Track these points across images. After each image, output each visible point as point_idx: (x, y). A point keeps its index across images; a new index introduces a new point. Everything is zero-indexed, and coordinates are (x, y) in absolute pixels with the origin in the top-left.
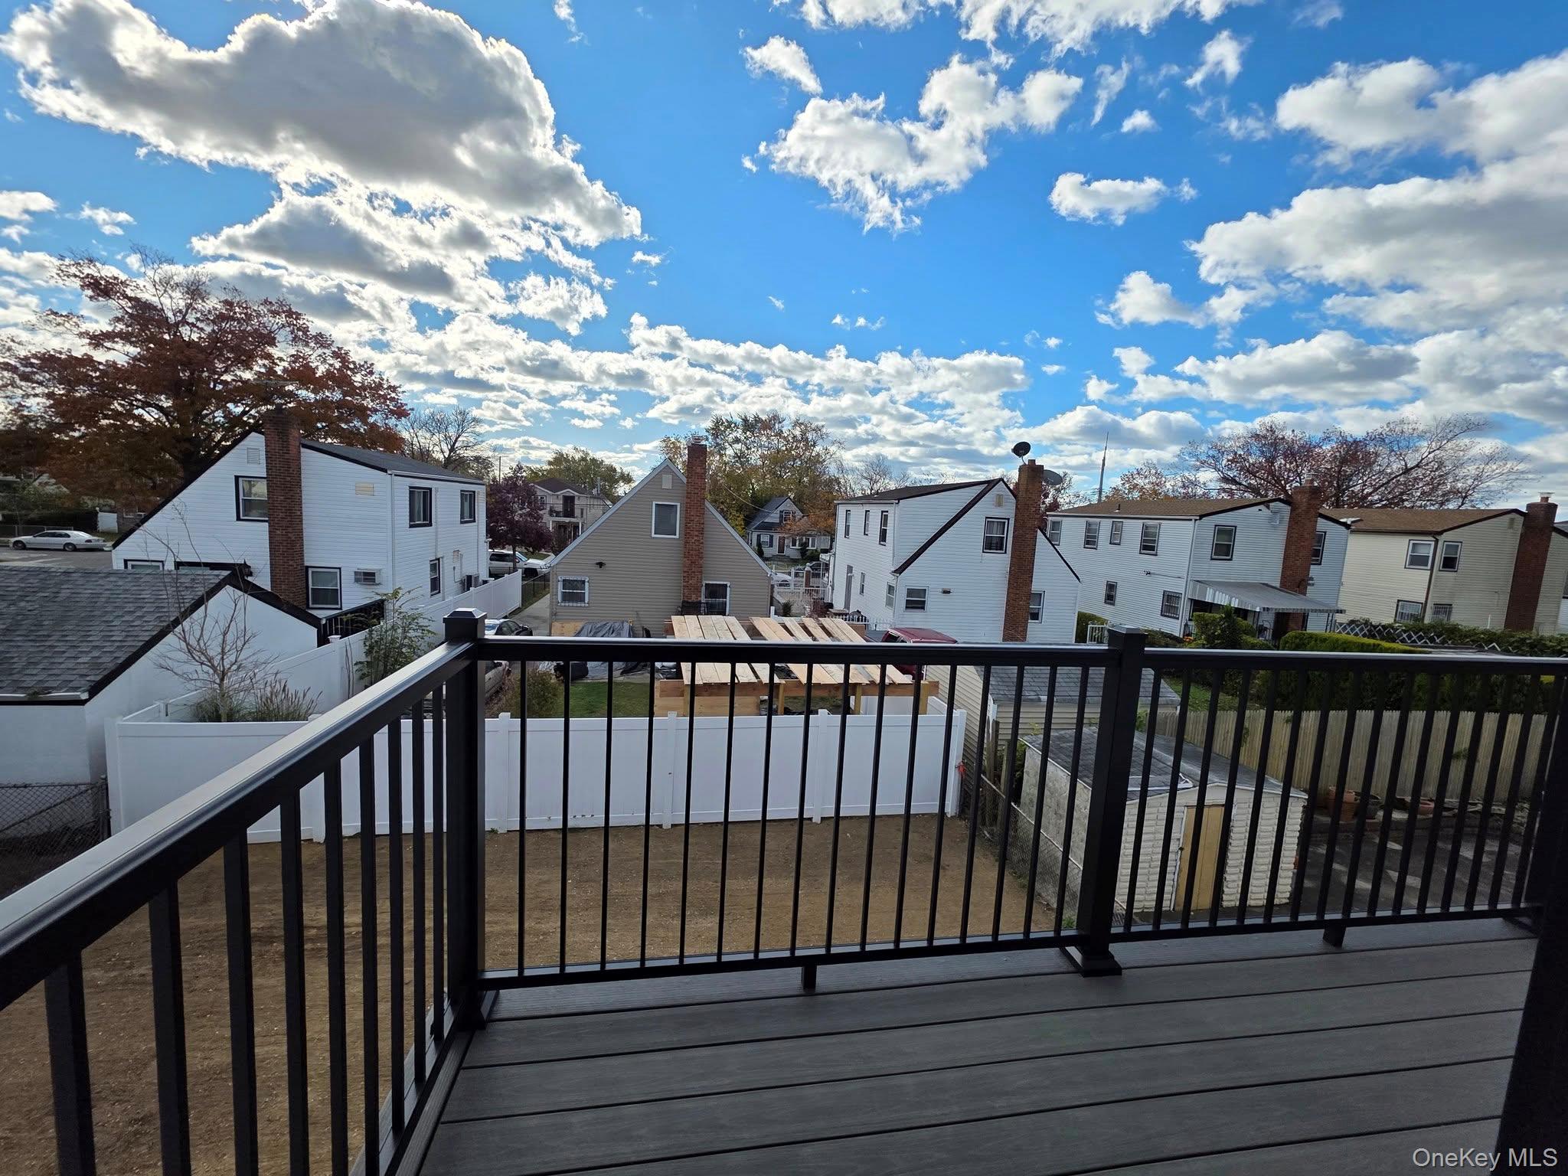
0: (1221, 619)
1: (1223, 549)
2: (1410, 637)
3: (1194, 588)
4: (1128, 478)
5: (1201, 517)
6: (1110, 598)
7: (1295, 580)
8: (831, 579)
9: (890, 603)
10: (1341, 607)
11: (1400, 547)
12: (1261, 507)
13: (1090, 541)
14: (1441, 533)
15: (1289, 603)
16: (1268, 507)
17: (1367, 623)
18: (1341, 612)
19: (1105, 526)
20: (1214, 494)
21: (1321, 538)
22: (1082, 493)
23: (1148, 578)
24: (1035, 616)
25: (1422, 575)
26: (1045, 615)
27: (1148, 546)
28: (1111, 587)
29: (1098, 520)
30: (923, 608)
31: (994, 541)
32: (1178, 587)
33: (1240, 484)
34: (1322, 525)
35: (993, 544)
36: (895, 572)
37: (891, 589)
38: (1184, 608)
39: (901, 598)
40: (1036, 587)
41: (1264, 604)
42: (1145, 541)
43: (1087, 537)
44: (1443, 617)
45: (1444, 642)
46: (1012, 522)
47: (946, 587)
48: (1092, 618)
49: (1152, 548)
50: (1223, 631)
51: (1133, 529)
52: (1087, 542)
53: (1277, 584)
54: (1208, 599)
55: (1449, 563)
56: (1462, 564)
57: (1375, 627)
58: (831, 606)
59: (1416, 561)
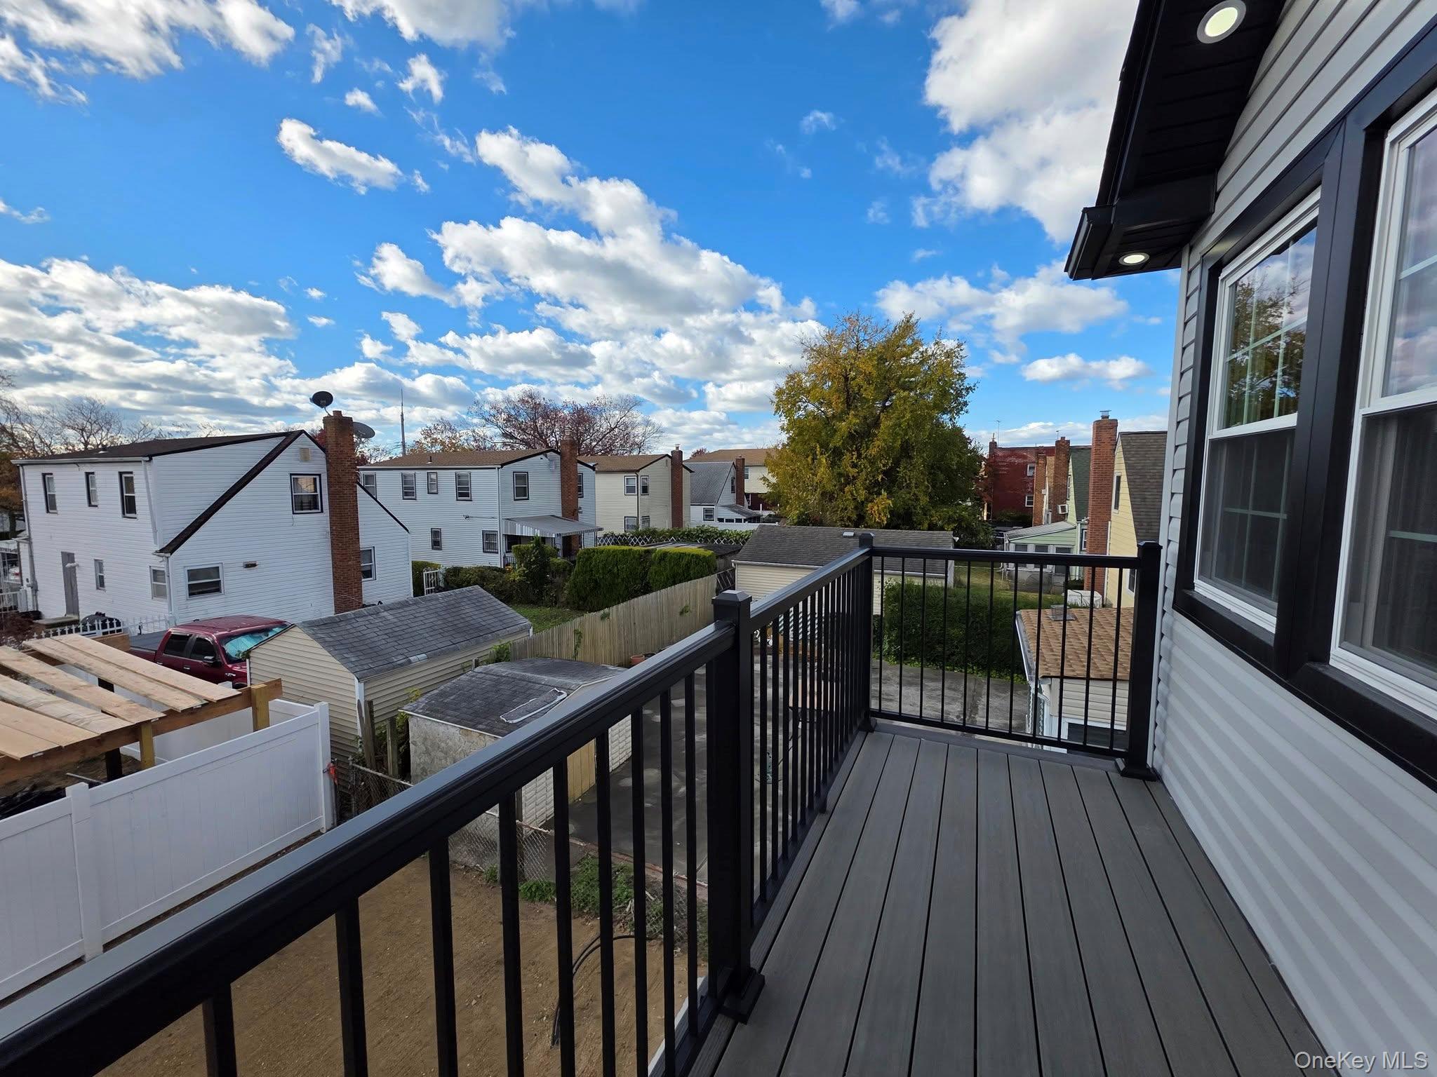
0: (533, 548)
1: (522, 492)
2: (635, 540)
3: (506, 525)
4: (428, 433)
5: (502, 465)
6: (436, 544)
7: (571, 511)
8: (26, 574)
9: (159, 592)
10: (599, 525)
11: (619, 481)
12: (542, 456)
13: (409, 492)
14: (638, 471)
15: (569, 528)
16: (546, 456)
17: (613, 535)
18: (601, 529)
19: (421, 477)
20: (499, 446)
21: (580, 478)
22: (381, 447)
23: (466, 521)
24: (368, 574)
25: (633, 499)
26: (379, 570)
27: (463, 493)
28: (436, 534)
29: (413, 472)
30: (218, 590)
31: (306, 500)
32: (493, 526)
33: (516, 438)
34: (581, 468)
35: (305, 504)
36: (161, 551)
37: (156, 575)
38: (501, 544)
39: (178, 583)
40: (364, 544)
41: (554, 532)
42: (460, 489)
43: (404, 488)
44: (646, 524)
45: (651, 541)
46: (324, 477)
47: (250, 560)
48: (425, 565)
49: (467, 495)
50: (536, 557)
51: (447, 479)
52: (405, 494)
53: (560, 515)
54: (518, 533)
55: (645, 490)
56: (650, 490)
57: (617, 537)
58: (38, 615)
59: (630, 490)
